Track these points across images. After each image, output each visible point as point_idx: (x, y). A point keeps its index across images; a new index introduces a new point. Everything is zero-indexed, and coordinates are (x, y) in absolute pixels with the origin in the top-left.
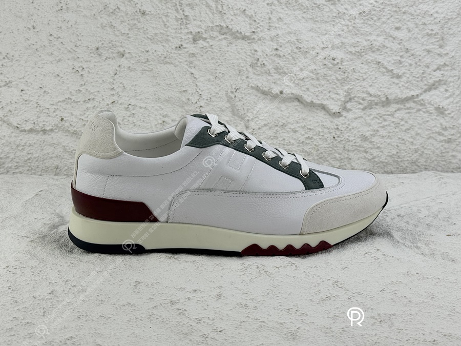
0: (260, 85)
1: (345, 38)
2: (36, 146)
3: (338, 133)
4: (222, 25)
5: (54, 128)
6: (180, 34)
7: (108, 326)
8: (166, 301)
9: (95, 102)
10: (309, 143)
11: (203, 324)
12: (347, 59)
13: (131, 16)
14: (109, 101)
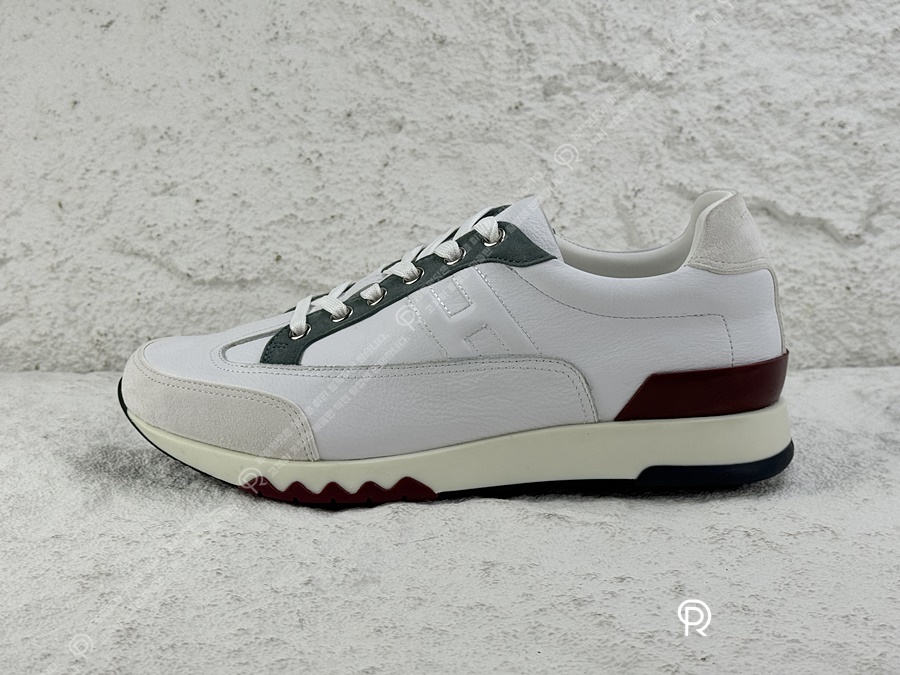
0: (685, 182)
1: (865, 81)
2: (225, 313)
3: (857, 279)
4: (603, 60)
5: (261, 277)
6: (517, 81)
7: (444, 648)
8: (563, 599)
9: (344, 222)
10: (794, 302)
11: (659, 644)
12: (869, 125)
13: (415, 48)
14: (373, 220)
